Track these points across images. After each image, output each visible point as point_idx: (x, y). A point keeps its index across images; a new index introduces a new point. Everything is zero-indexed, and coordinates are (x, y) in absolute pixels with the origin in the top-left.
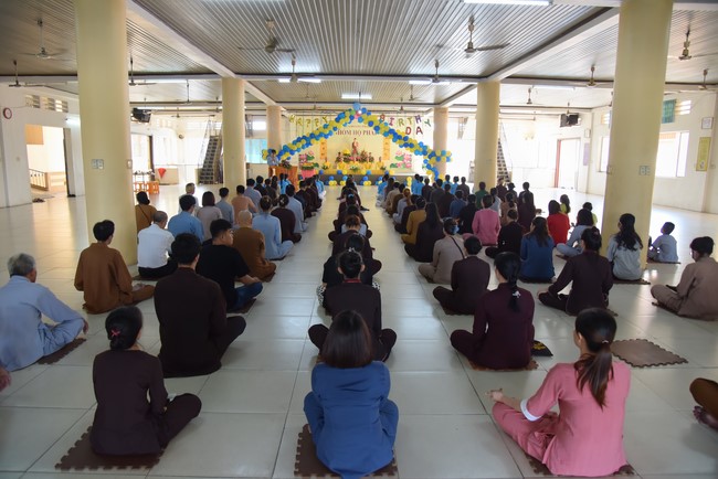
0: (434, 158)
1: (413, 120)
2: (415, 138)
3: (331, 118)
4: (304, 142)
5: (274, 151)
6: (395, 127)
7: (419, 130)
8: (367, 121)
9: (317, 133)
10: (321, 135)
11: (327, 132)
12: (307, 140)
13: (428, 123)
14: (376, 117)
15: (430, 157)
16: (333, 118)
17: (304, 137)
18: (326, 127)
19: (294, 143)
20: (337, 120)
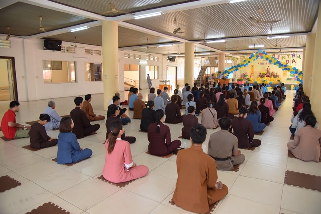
0: (301, 75)
1: (291, 56)
2: (291, 65)
3: (247, 57)
4: (234, 68)
5: (220, 72)
6: (280, 60)
7: (294, 61)
8: (265, 58)
9: (241, 64)
10: (243, 65)
11: (245, 63)
12: (236, 67)
13: (299, 57)
14: (270, 56)
15: (299, 75)
16: (249, 57)
17: (235, 66)
18: (245, 61)
19: (230, 69)
20: (250, 58)
